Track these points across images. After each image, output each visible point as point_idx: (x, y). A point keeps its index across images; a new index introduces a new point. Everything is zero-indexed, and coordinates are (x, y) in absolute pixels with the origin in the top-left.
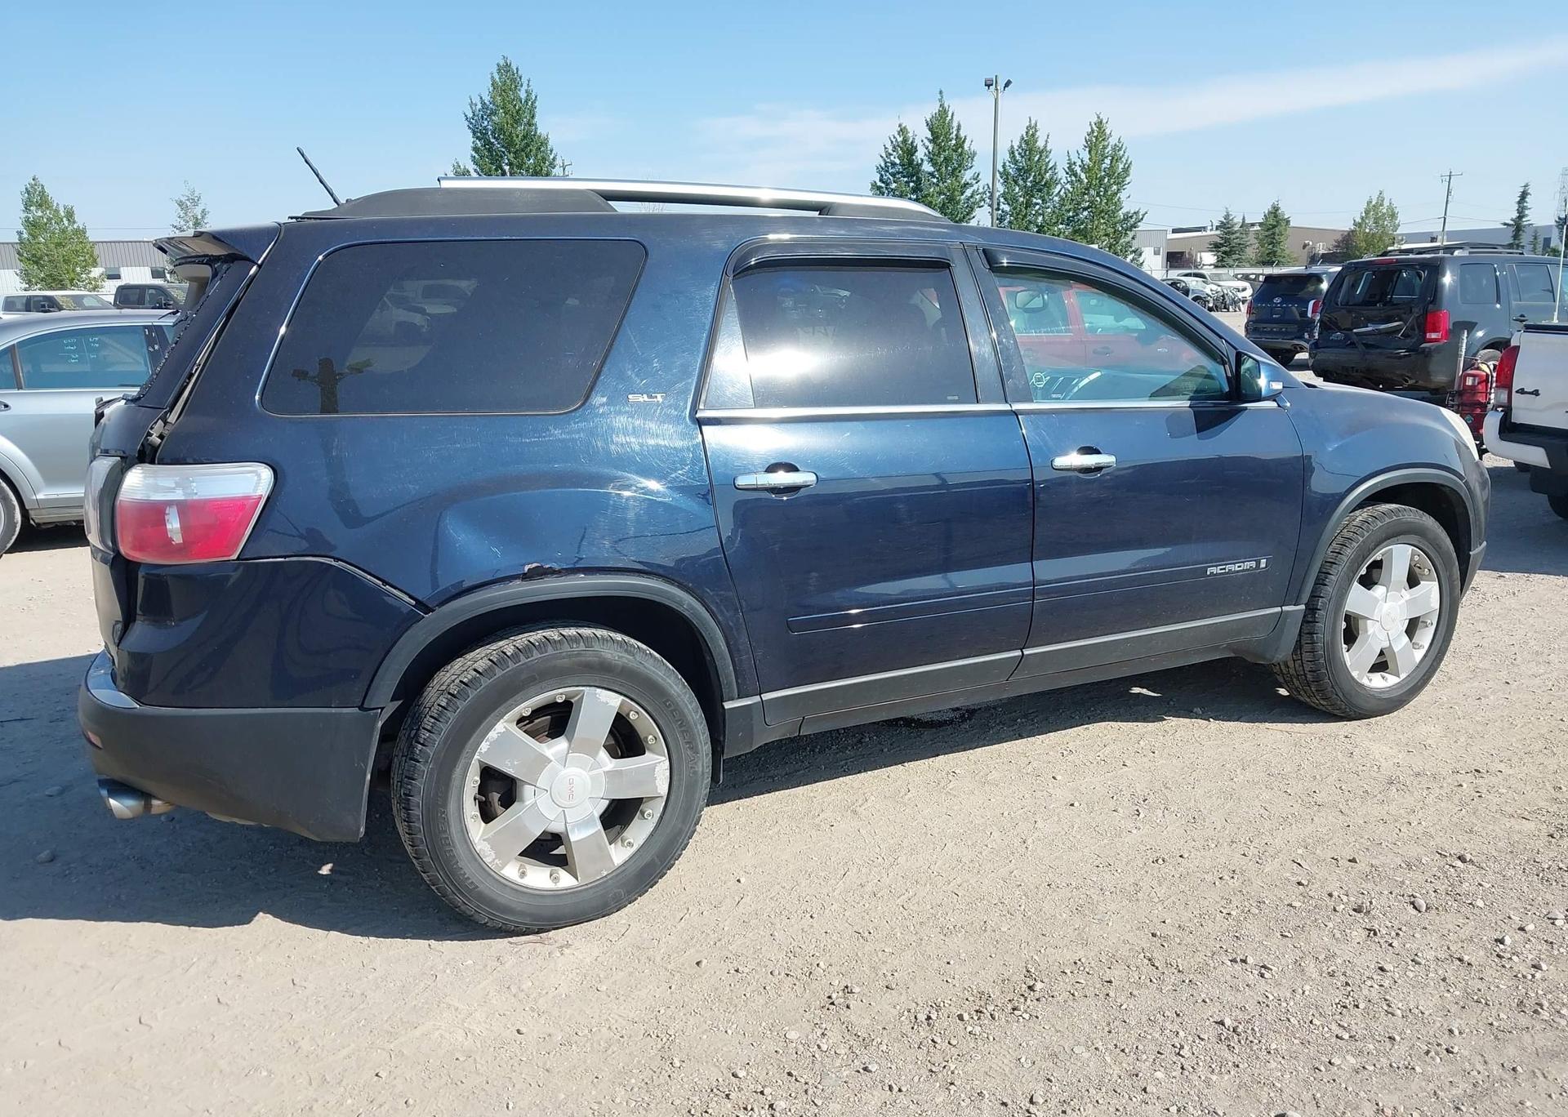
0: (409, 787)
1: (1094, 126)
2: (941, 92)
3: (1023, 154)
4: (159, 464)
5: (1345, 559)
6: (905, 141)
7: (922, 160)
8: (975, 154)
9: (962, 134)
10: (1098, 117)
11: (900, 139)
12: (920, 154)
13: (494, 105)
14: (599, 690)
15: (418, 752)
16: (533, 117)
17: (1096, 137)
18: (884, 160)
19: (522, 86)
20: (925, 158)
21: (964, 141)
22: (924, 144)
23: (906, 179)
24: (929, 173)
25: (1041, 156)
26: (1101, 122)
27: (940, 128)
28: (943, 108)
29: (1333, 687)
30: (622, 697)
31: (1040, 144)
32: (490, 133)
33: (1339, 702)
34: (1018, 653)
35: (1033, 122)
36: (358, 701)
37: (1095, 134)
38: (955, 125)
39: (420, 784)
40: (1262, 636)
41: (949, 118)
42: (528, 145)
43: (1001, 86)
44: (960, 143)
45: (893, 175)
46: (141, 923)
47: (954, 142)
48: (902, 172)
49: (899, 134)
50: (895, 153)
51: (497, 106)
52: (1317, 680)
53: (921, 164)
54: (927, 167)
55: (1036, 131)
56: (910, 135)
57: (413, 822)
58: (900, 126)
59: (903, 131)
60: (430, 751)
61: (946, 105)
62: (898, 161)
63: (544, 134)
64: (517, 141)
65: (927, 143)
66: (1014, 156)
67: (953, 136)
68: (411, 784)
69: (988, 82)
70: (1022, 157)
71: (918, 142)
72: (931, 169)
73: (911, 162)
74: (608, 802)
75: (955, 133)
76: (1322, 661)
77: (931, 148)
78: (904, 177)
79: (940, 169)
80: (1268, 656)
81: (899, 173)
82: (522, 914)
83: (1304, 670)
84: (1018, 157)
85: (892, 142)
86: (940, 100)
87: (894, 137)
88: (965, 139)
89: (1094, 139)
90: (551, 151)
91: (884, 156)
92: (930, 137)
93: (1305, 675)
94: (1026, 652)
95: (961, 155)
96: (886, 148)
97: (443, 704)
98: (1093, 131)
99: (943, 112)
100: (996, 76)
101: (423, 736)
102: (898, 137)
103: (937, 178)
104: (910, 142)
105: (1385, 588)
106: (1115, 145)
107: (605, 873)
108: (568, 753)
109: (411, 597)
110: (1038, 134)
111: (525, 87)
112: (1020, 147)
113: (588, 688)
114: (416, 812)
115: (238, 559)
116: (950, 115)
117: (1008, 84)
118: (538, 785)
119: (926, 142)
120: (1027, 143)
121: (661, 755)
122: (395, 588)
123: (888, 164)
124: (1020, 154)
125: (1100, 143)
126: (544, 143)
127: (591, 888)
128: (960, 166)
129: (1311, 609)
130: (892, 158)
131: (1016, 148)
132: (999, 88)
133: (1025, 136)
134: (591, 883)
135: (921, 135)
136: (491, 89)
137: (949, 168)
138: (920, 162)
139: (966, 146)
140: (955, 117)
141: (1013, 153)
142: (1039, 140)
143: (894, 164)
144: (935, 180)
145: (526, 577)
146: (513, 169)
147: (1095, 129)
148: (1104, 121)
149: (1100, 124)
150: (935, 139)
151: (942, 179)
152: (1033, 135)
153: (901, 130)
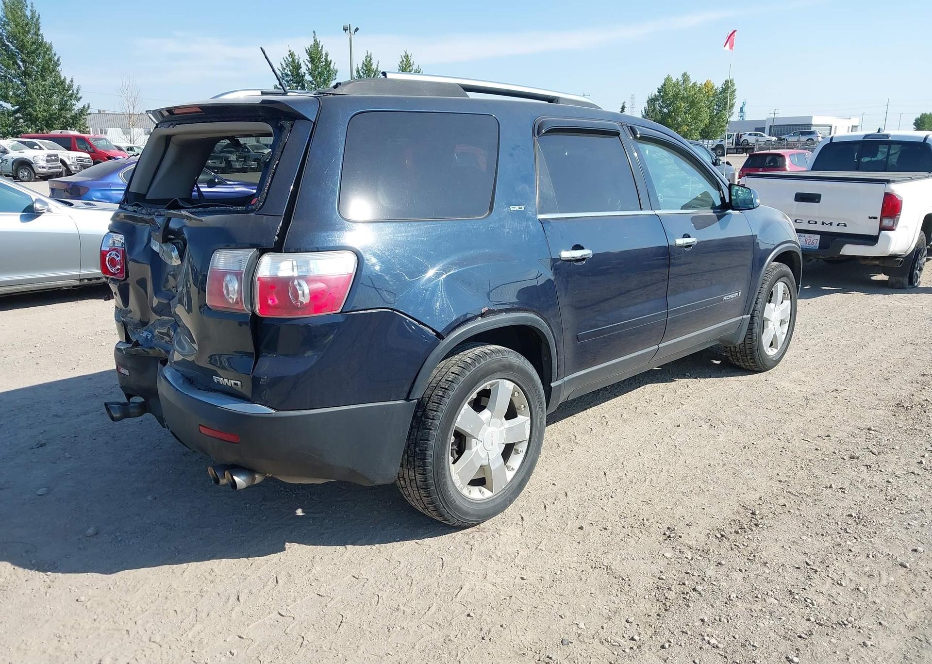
0: (425, 445)
1: (403, 58)
2: (314, 32)
3: (364, 73)
4: (285, 252)
5: (765, 290)
6: (293, 61)
7: (304, 73)
8: (337, 71)
9: (329, 59)
10: (406, 53)
11: (290, 60)
12: (303, 69)
13: (7, 18)
14: (505, 381)
15: (430, 424)
16: (39, 29)
17: (405, 65)
18: (281, 72)
19: (27, 6)
20: (307, 72)
21: (330, 63)
22: (305, 64)
23: (295, 84)
24: (309, 81)
25: (375, 74)
26: (407, 56)
27: (315, 54)
28: (316, 42)
29: (758, 356)
30: (514, 384)
31: (374, 67)
32: (5, 38)
33: (759, 364)
34: (656, 347)
35: (369, 55)
36: (405, 395)
37: (405, 63)
38: (324, 53)
39: (432, 443)
40: (733, 331)
41: (320, 48)
42: (37, 49)
43: (353, 31)
44: (328, 64)
45: (288, 82)
46: (211, 561)
47: (324, 63)
48: (292, 80)
49: (289, 56)
50: (287, 68)
51: (9, 19)
52: (752, 353)
53: (304, 76)
54: (308, 78)
55: (371, 59)
56: (296, 57)
57: (428, 466)
58: (290, 51)
59: (292, 55)
60: (437, 422)
61: (318, 40)
62: (289, 73)
63: (49, 42)
64: (28, 45)
65: (307, 63)
66: (359, 73)
67: (323, 60)
68: (426, 443)
69: (345, 28)
70: (364, 74)
71: (301, 62)
72: (311, 79)
73: (298, 74)
74: (505, 445)
75: (324, 57)
76: (755, 343)
77: (310, 67)
78: (294, 83)
79: (316, 79)
80: (734, 343)
81: (290, 80)
82: (473, 515)
83: (745, 348)
84: (362, 74)
85: (285, 61)
86: (314, 37)
87: (287, 58)
88: (331, 62)
89: (404, 66)
90: (55, 55)
91: (281, 69)
92: (309, 59)
93: (745, 351)
94: (660, 346)
95: (329, 71)
96: (282, 65)
97: (441, 394)
98: (403, 61)
99: (316, 44)
100: (349, 25)
101: (432, 414)
102: (289, 58)
103: (315, 85)
104: (296, 62)
105: (774, 304)
106: (416, 69)
107: (504, 487)
108: (491, 418)
109: (433, 330)
110: (372, 60)
111: (29, 8)
112: (362, 68)
113: (501, 380)
114: (430, 460)
115: (341, 312)
116: (321, 47)
117: (357, 30)
118: (478, 438)
119: (306, 61)
120: (366, 66)
121: (527, 416)
122: (425, 325)
123: (284, 75)
124: (363, 72)
125: (408, 68)
126: (49, 49)
127: (499, 496)
128: (328, 78)
129: (752, 317)
130: (286, 71)
131: (360, 69)
132: (351, 32)
133: (365, 62)
134: (498, 493)
135: (303, 59)
136: (3, 7)
137: (322, 79)
138: (303, 74)
139: (332, 66)
140: (323, 48)
141: (358, 71)
142: (373, 64)
143: (287, 75)
144: (314, 86)
145: (482, 315)
146: (26, 65)
147: (404, 59)
148: (409, 55)
149: (407, 57)
150: (312, 61)
151: (318, 85)
152: (370, 61)
153: (291, 54)
